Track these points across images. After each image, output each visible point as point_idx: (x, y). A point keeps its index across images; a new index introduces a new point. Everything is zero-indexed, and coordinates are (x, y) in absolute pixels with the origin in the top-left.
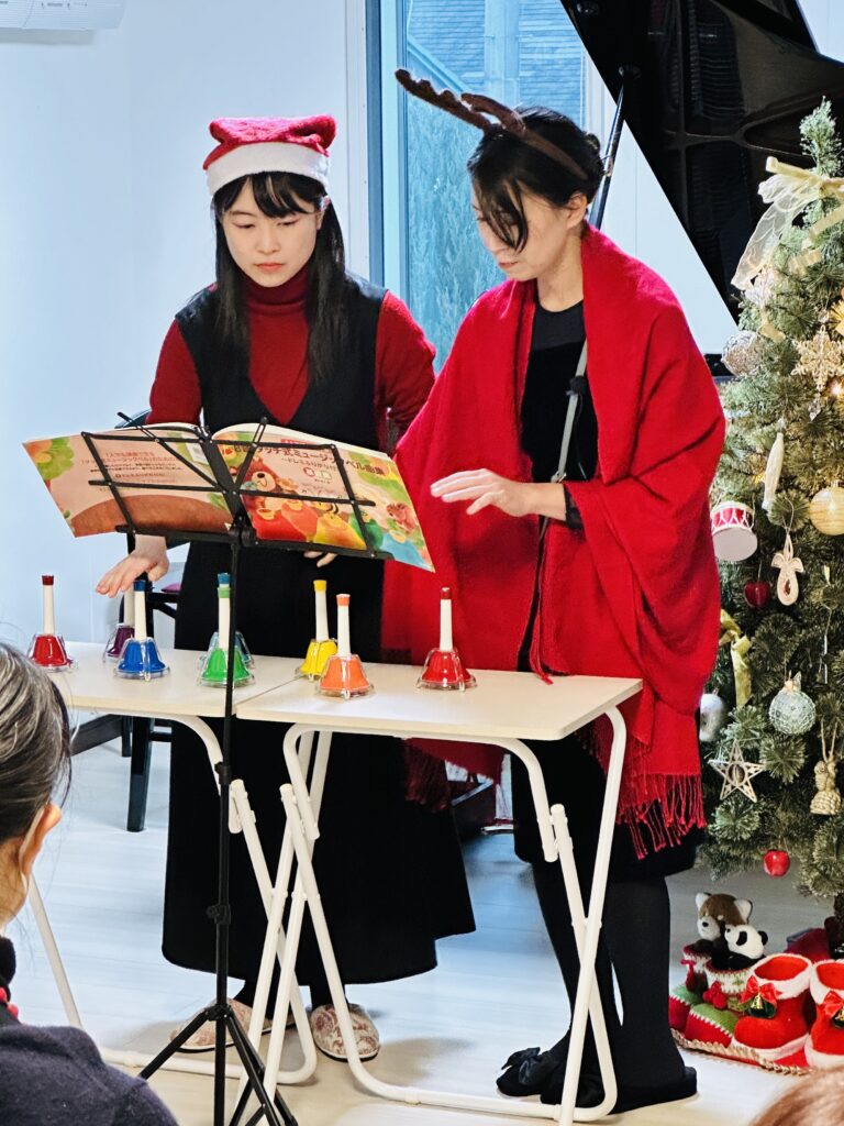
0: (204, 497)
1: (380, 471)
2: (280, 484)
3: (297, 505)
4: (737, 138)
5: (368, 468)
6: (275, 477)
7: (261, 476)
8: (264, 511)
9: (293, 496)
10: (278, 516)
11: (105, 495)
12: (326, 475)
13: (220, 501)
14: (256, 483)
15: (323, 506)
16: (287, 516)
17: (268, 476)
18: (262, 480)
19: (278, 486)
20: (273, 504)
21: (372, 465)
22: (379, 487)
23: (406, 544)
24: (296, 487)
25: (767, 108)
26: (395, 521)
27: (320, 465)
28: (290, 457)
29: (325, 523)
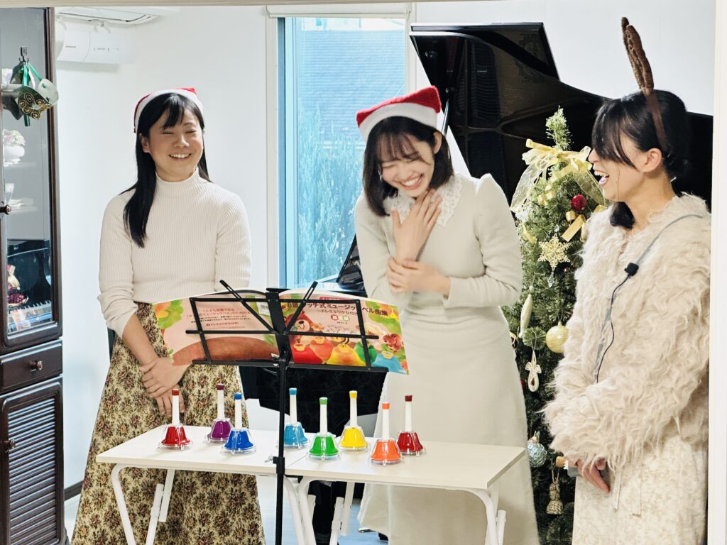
0: (261, 337)
1: (385, 313)
2: (313, 327)
3: (321, 340)
4: (498, 130)
5: (377, 312)
6: (310, 322)
7: (302, 322)
8: (298, 345)
9: (320, 334)
10: (307, 349)
11: (196, 339)
12: (346, 318)
13: (271, 339)
14: (298, 327)
15: (340, 339)
16: (313, 348)
17: (306, 323)
18: (302, 325)
19: (311, 329)
20: (306, 340)
21: (380, 309)
22: (381, 324)
23: (392, 359)
24: (323, 328)
25: (515, 113)
26: (387, 345)
27: (343, 312)
28: (323, 308)
29: (338, 351)
